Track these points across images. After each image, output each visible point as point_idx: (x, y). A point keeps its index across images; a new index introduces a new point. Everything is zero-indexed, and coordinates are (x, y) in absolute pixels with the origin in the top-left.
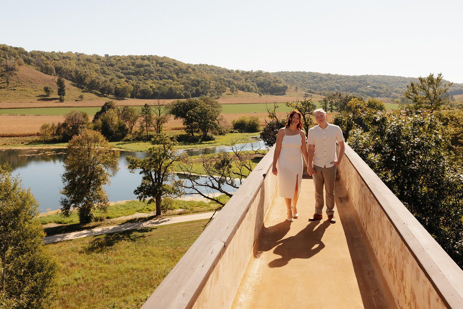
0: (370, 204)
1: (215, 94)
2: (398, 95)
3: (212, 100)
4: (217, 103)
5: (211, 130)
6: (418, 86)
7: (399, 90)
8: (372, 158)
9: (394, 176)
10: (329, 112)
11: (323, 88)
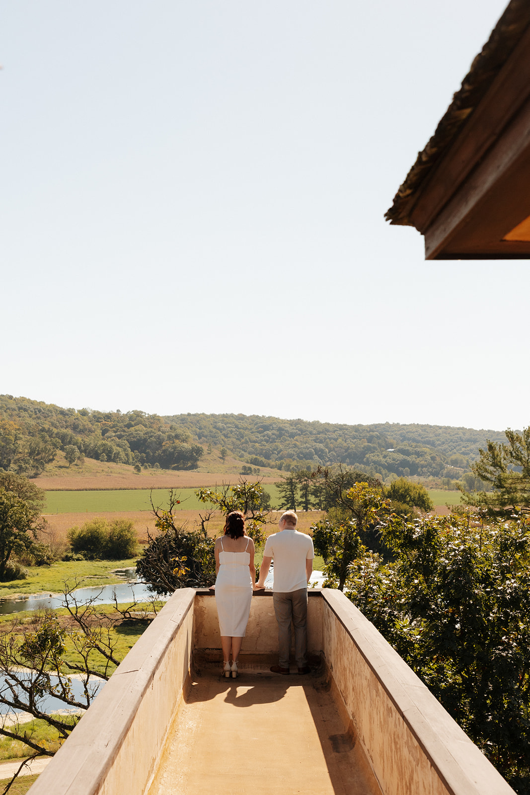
0: (410, 762)
1: (28, 466)
2: (460, 471)
3: (20, 481)
4: (32, 487)
5: (17, 553)
6: (506, 451)
7: (462, 460)
8: (405, 630)
9: (458, 672)
10: (299, 509)
11: (285, 452)
